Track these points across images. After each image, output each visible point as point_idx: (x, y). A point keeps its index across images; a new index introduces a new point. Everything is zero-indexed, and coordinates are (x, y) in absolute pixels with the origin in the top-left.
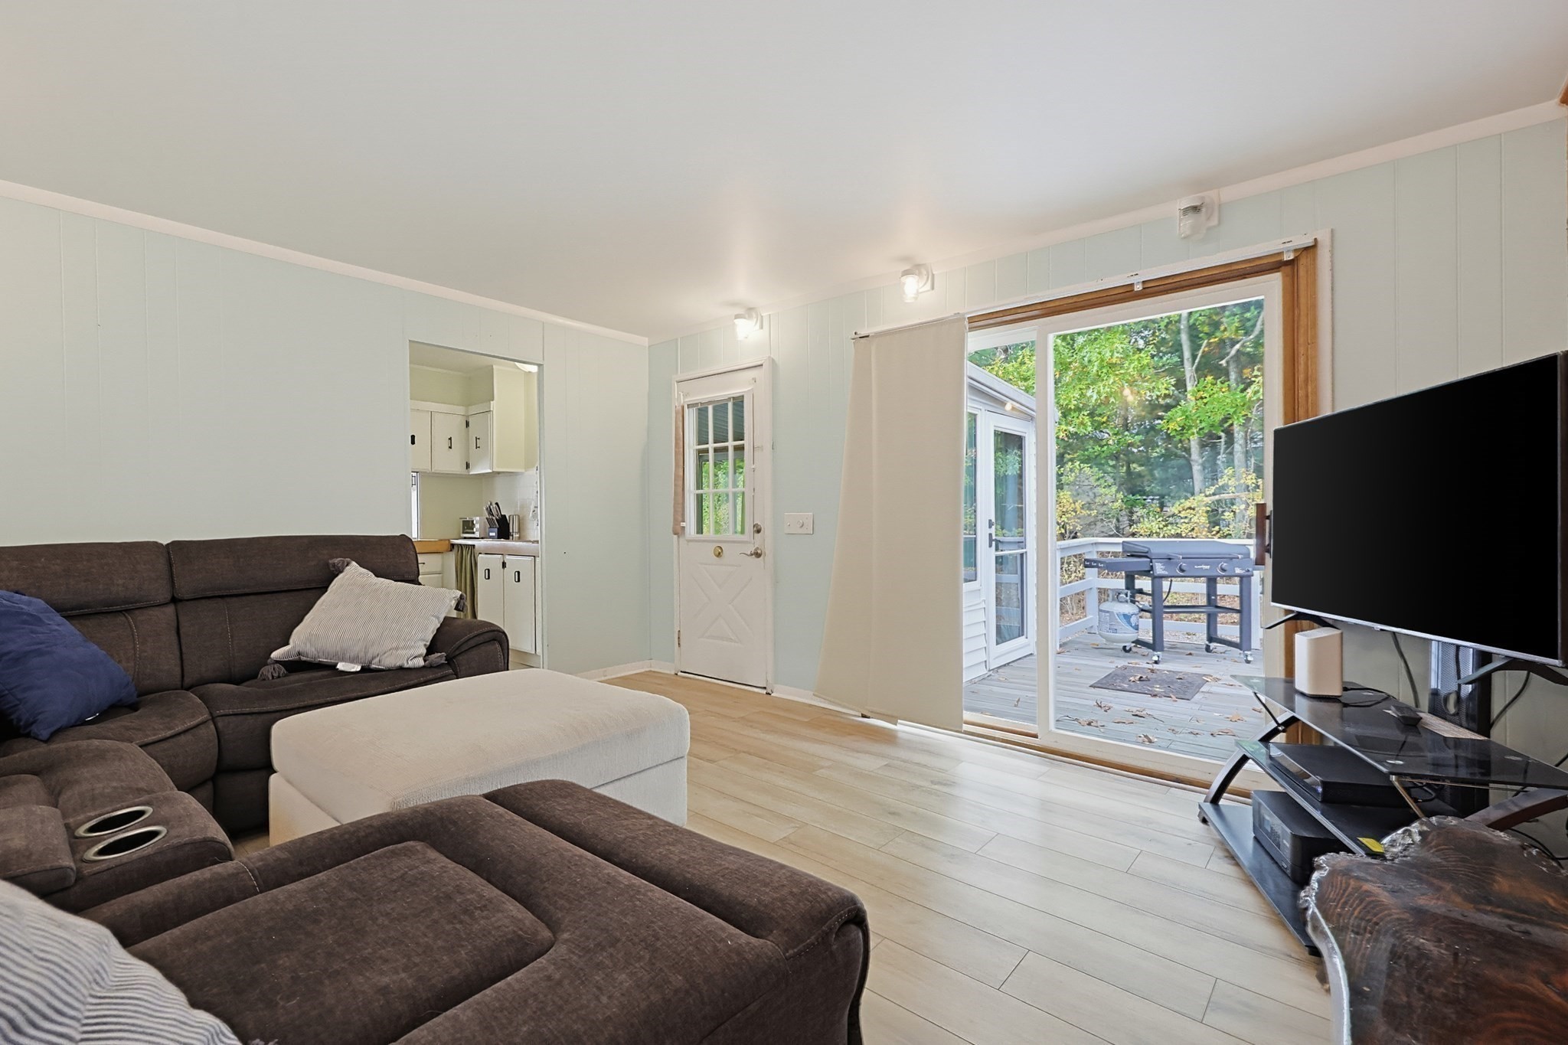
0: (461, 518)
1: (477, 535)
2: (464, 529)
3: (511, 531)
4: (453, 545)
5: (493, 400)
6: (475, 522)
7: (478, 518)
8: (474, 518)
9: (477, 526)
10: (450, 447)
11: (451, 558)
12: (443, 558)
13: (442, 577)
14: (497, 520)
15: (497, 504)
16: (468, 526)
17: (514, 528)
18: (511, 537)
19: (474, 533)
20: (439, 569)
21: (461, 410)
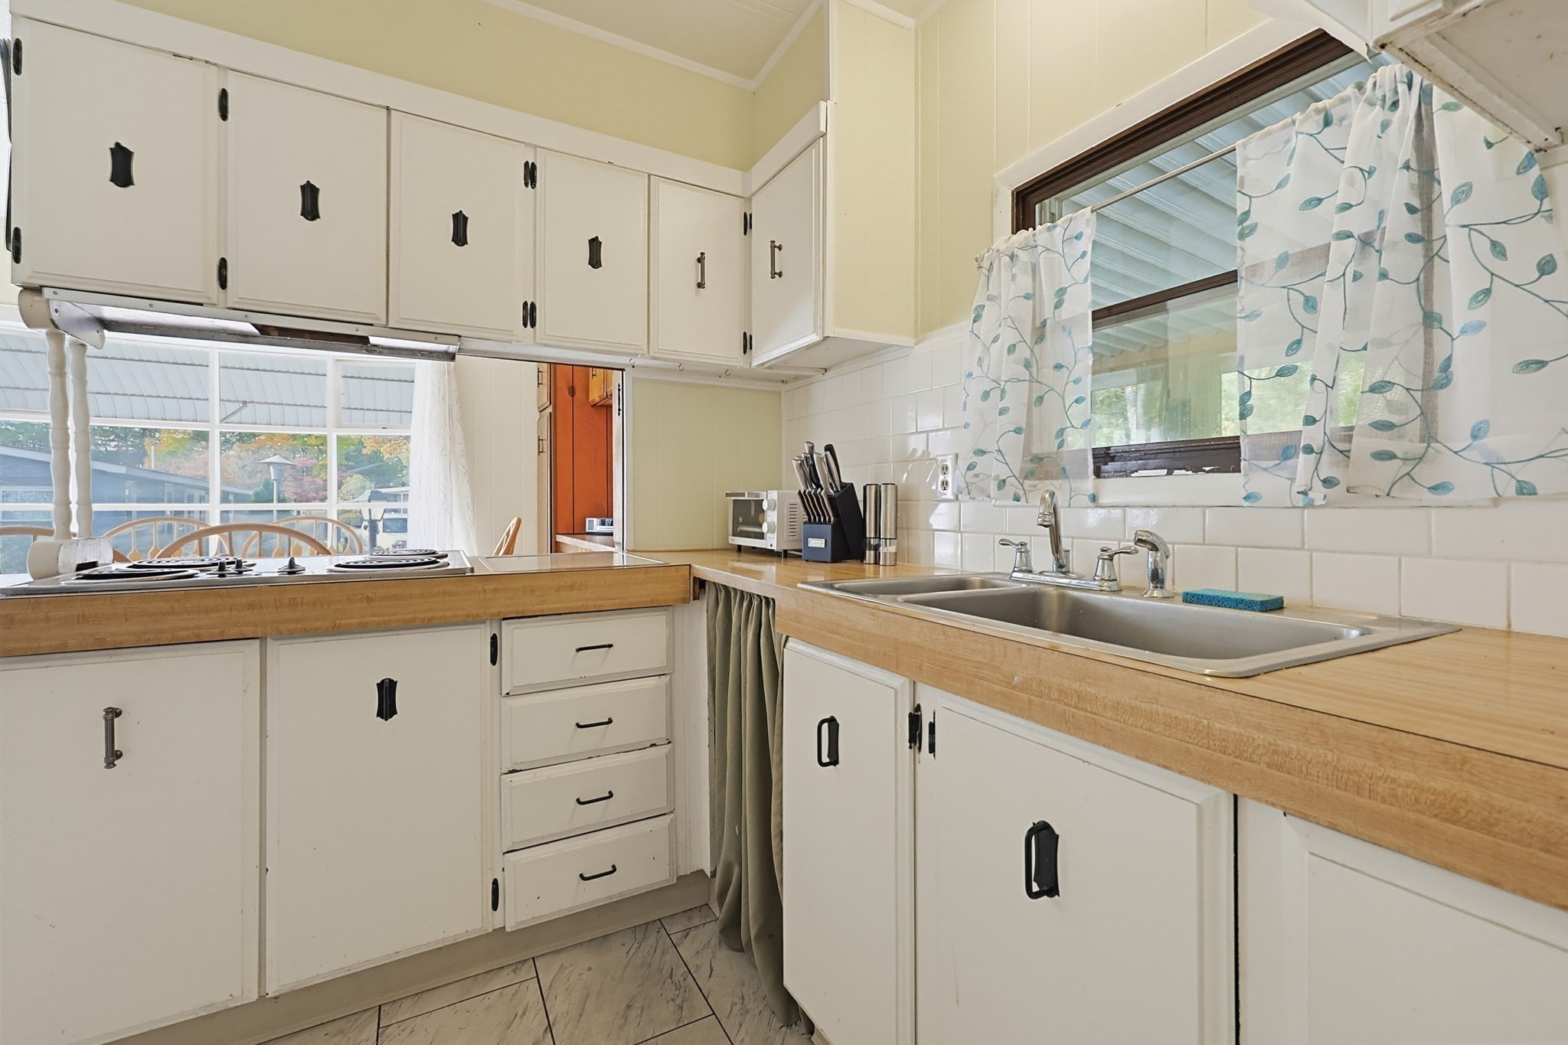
0: (728, 495)
1: (771, 542)
2: (736, 523)
3: (870, 532)
4: (701, 584)
5: (826, 99)
6: (765, 506)
7: (774, 495)
8: (763, 495)
9: (771, 517)
10: (700, 285)
11: (698, 620)
12: (671, 625)
13: (670, 687)
14: (830, 498)
15: (829, 448)
16: (747, 514)
17: (882, 523)
18: (870, 555)
19: (761, 536)
20: (658, 661)
21: (731, 179)
